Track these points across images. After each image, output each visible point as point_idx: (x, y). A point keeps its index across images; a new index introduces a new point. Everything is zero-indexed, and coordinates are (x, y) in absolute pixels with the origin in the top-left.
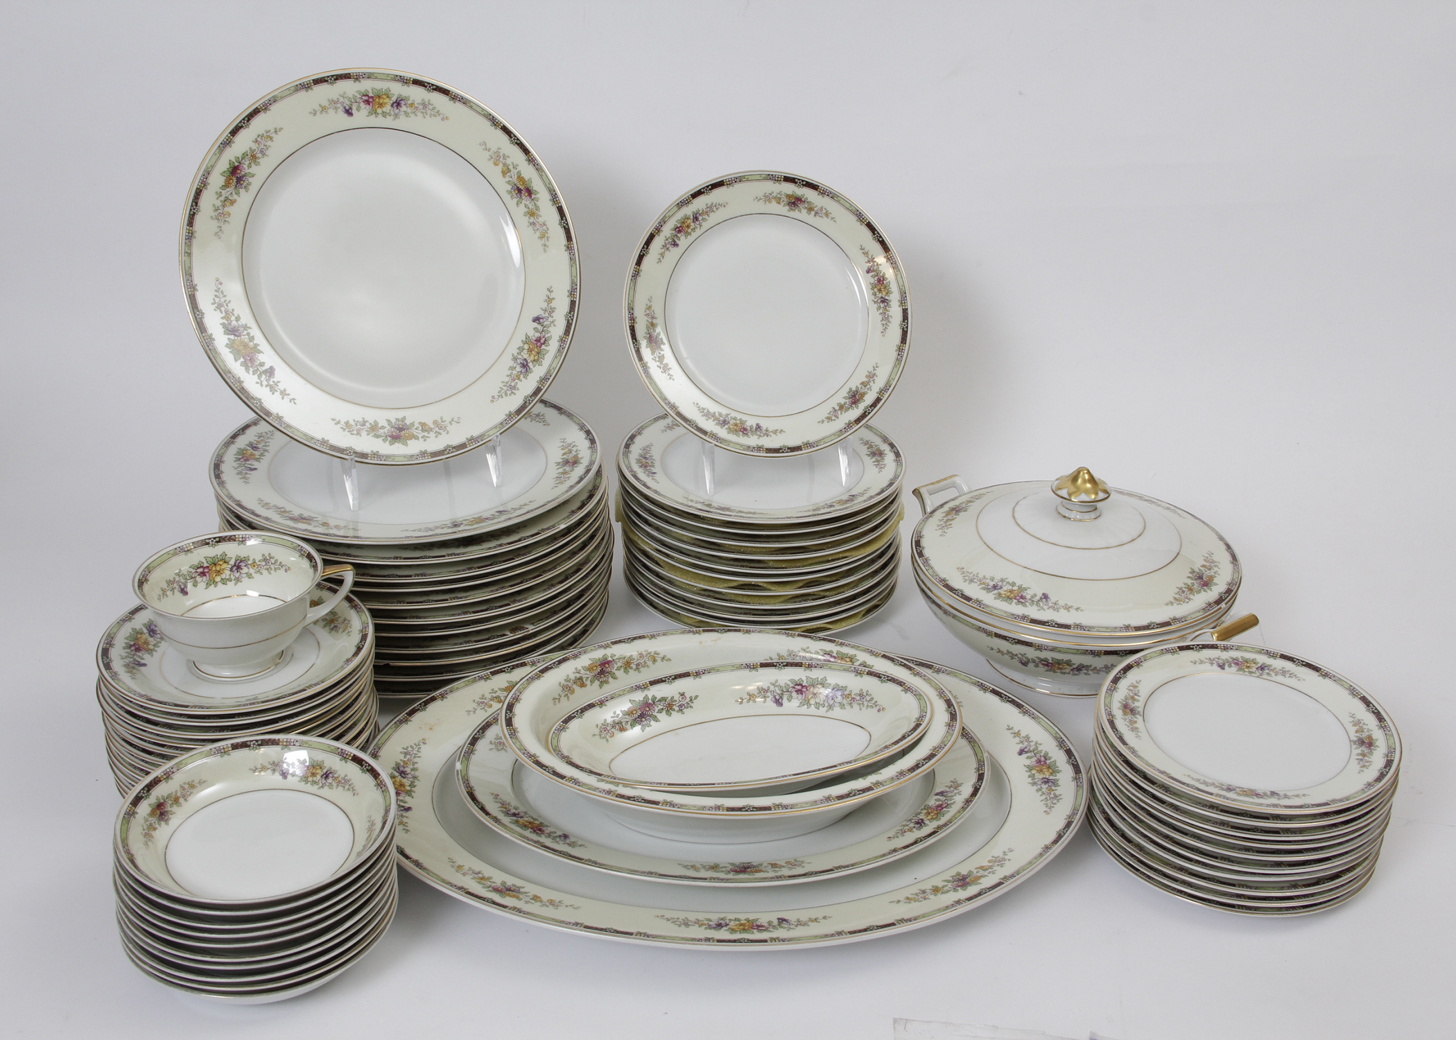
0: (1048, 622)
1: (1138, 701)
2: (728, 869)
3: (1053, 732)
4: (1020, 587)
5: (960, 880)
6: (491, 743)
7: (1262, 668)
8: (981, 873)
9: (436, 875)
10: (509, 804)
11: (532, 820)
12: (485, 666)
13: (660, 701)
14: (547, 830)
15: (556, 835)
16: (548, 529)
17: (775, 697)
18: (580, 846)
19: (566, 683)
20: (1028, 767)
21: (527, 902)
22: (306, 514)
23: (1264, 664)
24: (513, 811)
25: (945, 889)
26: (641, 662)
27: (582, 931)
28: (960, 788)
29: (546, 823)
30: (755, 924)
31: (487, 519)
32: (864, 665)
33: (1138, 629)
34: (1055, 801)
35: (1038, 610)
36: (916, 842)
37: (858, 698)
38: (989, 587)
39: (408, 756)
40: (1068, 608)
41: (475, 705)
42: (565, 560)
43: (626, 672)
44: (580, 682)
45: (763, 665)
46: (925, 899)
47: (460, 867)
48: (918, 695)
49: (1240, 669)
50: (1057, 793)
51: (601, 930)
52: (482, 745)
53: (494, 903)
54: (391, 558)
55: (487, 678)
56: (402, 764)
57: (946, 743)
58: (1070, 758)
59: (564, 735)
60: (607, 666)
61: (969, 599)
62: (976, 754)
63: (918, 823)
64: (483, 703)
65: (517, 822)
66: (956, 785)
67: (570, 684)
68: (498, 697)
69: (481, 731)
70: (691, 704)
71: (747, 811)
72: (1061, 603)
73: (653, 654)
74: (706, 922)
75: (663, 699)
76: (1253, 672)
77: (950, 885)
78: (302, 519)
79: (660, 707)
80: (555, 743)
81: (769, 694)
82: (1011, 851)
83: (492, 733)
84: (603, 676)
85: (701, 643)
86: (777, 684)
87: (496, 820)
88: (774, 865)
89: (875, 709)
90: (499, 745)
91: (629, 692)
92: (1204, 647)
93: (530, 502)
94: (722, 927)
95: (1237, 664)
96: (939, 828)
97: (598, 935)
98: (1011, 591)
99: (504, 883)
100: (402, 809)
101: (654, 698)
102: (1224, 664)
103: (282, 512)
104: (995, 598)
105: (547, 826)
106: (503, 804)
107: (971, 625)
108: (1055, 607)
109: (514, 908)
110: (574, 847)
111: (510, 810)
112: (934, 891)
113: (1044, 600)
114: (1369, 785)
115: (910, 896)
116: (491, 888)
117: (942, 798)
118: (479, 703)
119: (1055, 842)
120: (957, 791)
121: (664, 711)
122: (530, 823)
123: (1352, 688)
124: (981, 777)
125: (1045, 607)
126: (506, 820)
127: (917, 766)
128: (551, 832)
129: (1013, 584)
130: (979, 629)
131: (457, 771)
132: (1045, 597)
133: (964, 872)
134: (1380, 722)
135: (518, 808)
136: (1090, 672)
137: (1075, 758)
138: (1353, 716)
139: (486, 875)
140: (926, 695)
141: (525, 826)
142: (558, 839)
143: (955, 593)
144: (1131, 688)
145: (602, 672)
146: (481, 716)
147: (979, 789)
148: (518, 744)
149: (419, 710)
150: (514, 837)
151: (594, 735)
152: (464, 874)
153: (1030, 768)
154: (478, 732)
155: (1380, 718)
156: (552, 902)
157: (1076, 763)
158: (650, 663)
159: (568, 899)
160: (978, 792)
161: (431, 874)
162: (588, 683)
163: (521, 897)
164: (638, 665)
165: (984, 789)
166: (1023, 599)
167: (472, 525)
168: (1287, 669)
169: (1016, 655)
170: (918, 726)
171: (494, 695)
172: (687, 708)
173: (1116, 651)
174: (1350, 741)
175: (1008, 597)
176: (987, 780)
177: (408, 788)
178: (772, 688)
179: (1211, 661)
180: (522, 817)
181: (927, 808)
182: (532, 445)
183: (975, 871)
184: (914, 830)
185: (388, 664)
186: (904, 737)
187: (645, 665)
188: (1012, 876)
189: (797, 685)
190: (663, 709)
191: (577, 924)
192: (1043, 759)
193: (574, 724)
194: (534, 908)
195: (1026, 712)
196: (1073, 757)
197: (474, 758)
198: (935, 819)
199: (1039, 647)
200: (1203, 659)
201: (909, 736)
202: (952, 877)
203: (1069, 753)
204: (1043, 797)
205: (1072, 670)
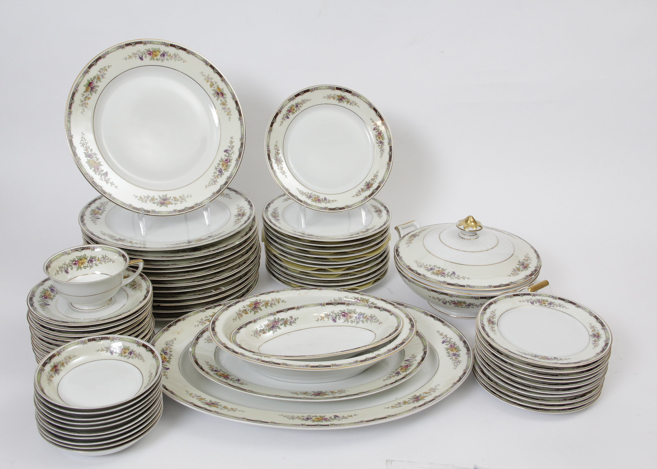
0: (455, 284)
1: (495, 318)
2: (312, 394)
3: (458, 333)
4: (442, 269)
5: (416, 398)
6: (205, 339)
7: (550, 304)
8: (425, 395)
9: (180, 397)
10: (213, 366)
11: (224, 373)
12: (203, 306)
13: (281, 320)
14: (230, 378)
15: (234, 379)
16: (231, 244)
17: (333, 318)
18: (245, 384)
19: (239, 312)
20: (446, 348)
21: (221, 409)
22: (122, 238)
23: (551, 302)
24: (215, 369)
25: (409, 402)
26: (273, 303)
27: (246, 421)
28: (416, 358)
29: (230, 375)
30: (323, 418)
31: (203, 239)
32: (373, 303)
33: (495, 287)
34: (458, 363)
35: (451, 279)
36: (396, 382)
37: (370, 318)
38: (429, 269)
39: (168, 346)
40: (464, 278)
41: (198, 323)
42: (239, 258)
43: (266, 307)
44: (245, 312)
45: (327, 304)
46: (400, 406)
47: (191, 394)
48: (397, 317)
49: (540, 304)
50: (459, 360)
51: (255, 421)
52: (201, 340)
53: (206, 409)
54: (160, 257)
55: (204, 311)
56: (165, 349)
57: (409, 337)
58: (465, 345)
59: (238, 335)
60: (257, 304)
61: (419, 274)
62: (423, 343)
63: (397, 373)
64: (202, 322)
65: (217, 374)
66: (414, 357)
67: (241, 313)
68: (208, 319)
69: (201, 334)
70: (295, 322)
71: (320, 367)
72: (461, 276)
73: (278, 299)
74: (302, 417)
75: (283, 319)
76: (546, 306)
77: (411, 400)
78: (120, 240)
79: (281, 323)
80: (234, 338)
81: (330, 317)
82: (439, 385)
83: (206, 335)
84: (255, 309)
85: (299, 294)
86: (334, 312)
87: (207, 373)
88: (332, 392)
89: (378, 323)
90: (209, 340)
91: (267, 316)
92: (525, 294)
93: (223, 232)
94: (309, 419)
95: (539, 302)
96: (407, 375)
97: (253, 423)
98: (438, 271)
99: (211, 401)
100: (165, 369)
101: (279, 319)
102: (533, 302)
103: (111, 237)
104: (431, 274)
105: (230, 376)
106: (211, 366)
107: (421, 286)
108: (458, 278)
109: (215, 412)
110: (242, 385)
111: (213, 369)
112: (404, 403)
113: (453, 275)
114: (598, 354)
115: (394, 405)
116: (205, 403)
117: (407, 362)
118: (200, 322)
119: (458, 381)
120: (414, 359)
121: (283, 325)
122: (223, 374)
123: (590, 312)
124: (425, 353)
125: (454, 278)
126: (212, 373)
127: (396, 347)
128: (232, 378)
129: (439, 268)
130: (424, 288)
131: (190, 352)
132: (454, 273)
133: (418, 395)
134: (603, 326)
135: (217, 368)
136: (474, 307)
137: (467, 345)
138: (590, 324)
139: (203, 398)
140: (400, 316)
141: (221, 376)
142: (235, 381)
143: (413, 272)
144: (492, 313)
145: (255, 307)
146: (201, 328)
147: (424, 358)
148: (217, 339)
149: (173, 325)
150: (215, 380)
151: (252, 335)
152: (193, 397)
153: (447, 349)
154: (200, 334)
155: (603, 325)
156: (232, 409)
157: (467, 347)
158: (277, 303)
159: (239, 408)
160: (424, 359)
161: (178, 397)
162: (249, 312)
163: (218, 407)
164: (271, 304)
165: (426, 358)
166: (444, 274)
167: (197, 242)
168: (561, 304)
169: (441, 299)
170: (397, 330)
171: (207, 318)
172: (293, 323)
173: (486, 297)
174: (590, 335)
175: (437, 273)
176: (428, 354)
177: (168, 360)
178: (331, 314)
179: (528, 301)
180: (219, 372)
181: (401, 367)
182: (224, 207)
183: (422, 394)
184: (395, 376)
185: (159, 305)
186: (390, 335)
187: (275, 304)
188: (439, 396)
189: (343, 312)
190: (282, 324)
191: (243, 418)
192: (453, 345)
193: (242, 330)
194: (224, 411)
195: (445, 325)
196: (466, 344)
197: (198, 346)
198: (404, 371)
199: (451, 296)
200: (524, 300)
201: (393, 334)
202: (412, 397)
203: (465, 342)
204: (453, 362)
205: (466, 306)
